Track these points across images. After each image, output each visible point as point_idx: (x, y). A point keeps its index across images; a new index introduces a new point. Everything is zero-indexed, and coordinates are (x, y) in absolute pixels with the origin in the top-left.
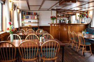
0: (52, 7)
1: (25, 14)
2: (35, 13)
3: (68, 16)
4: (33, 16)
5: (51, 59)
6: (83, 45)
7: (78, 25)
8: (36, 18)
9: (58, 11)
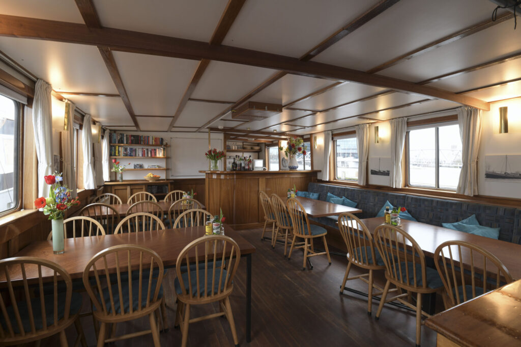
0: (209, 122)
1: (121, 141)
2: (156, 139)
3: (257, 148)
4: (150, 148)
5: (213, 297)
6: (304, 236)
7: (286, 176)
8: (160, 154)
9: (229, 133)
